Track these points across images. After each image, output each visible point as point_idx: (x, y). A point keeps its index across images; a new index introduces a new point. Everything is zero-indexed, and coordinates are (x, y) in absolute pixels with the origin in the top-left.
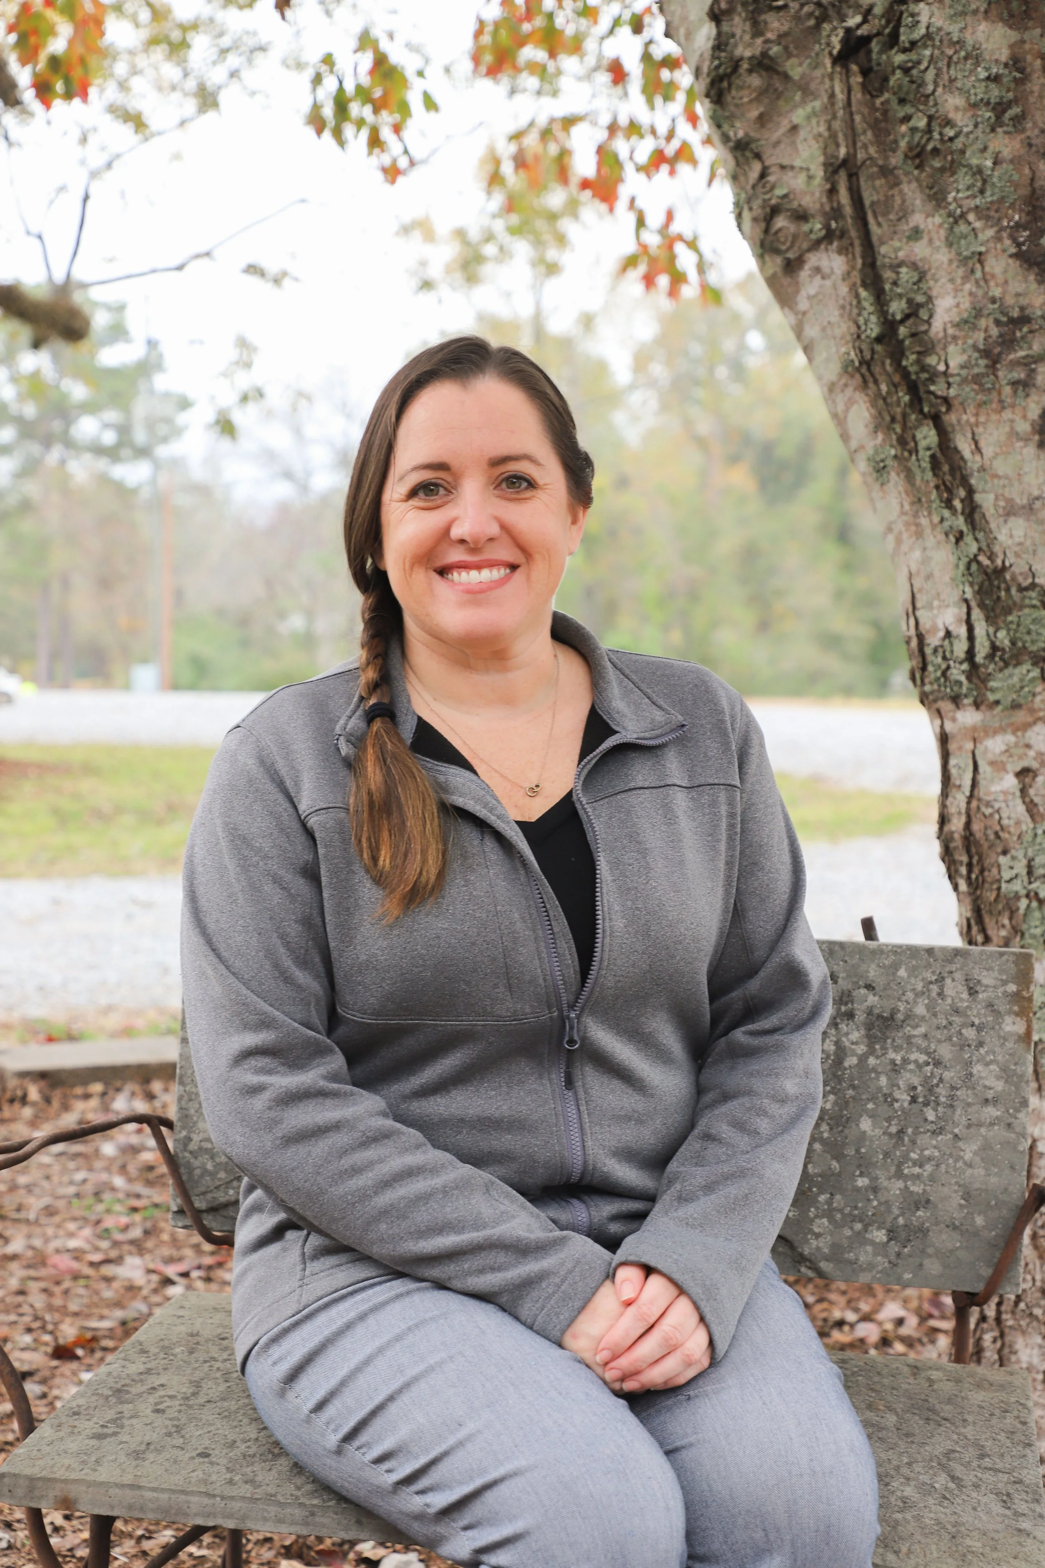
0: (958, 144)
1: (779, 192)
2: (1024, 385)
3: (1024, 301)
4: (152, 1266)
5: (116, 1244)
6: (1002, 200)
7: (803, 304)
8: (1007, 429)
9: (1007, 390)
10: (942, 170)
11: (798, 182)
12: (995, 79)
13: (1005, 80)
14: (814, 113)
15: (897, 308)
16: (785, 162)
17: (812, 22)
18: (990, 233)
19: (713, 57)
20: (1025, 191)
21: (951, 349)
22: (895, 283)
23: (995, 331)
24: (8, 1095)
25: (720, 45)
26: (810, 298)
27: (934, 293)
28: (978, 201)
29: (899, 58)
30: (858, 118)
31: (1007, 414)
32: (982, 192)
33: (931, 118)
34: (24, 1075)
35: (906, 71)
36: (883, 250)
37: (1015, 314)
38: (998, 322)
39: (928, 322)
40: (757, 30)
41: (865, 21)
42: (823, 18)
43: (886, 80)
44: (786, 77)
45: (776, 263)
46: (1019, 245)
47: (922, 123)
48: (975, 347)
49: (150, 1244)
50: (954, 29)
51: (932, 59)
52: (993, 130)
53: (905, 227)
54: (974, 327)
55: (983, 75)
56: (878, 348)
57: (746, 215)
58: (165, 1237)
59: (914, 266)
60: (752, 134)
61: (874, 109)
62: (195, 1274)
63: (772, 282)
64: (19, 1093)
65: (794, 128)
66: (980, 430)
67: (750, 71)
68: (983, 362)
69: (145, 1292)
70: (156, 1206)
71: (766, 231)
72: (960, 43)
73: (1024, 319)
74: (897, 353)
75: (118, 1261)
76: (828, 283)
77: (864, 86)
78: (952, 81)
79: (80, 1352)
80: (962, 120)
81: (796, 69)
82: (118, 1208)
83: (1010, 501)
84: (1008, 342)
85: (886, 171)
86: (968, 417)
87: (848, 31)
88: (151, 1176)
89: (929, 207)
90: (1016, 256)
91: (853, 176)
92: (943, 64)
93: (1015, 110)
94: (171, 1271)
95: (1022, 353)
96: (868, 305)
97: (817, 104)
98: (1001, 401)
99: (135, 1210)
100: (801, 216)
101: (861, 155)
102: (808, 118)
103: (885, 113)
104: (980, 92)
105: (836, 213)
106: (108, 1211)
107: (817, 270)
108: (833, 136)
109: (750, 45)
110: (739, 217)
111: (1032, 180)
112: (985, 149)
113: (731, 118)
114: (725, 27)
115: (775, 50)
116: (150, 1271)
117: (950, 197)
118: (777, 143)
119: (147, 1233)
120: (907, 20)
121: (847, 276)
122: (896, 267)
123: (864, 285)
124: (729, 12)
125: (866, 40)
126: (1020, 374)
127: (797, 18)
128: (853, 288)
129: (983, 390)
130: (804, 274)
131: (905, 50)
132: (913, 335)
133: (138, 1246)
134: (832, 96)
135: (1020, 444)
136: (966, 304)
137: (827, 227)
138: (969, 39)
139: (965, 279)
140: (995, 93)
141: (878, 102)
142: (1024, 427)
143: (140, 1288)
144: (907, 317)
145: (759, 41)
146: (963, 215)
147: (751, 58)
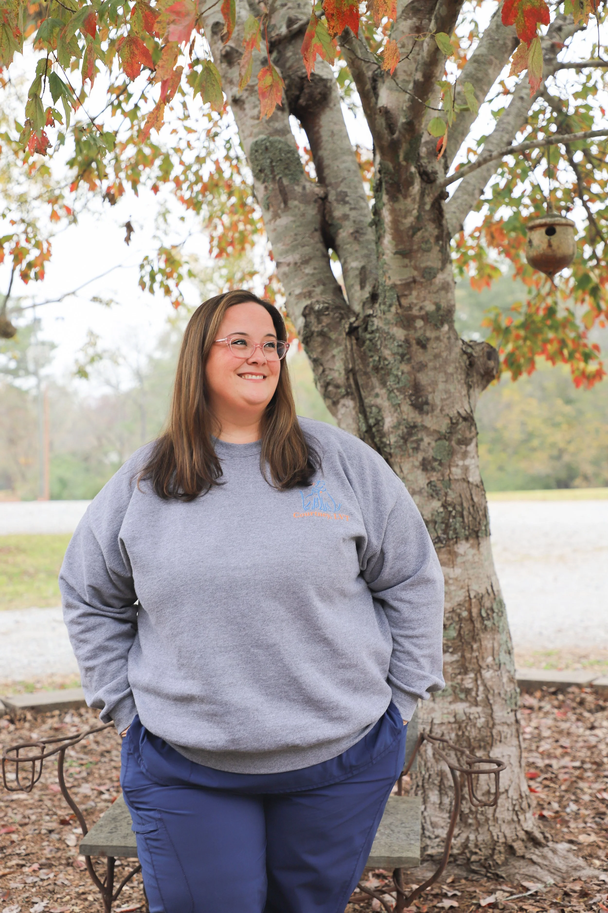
0: (389, 367)
1: (330, 378)
2: (416, 449)
3: (414, 420)
4: (93, 787)
5: (76, 779)
6: (405, 386)
7: (340, 416)
8: (411, 464)
9: (411, 451)
10: (385, 374)
11: (336, 375)
12: (400, 346)
13: (404, 346)
14: (340, 351)
15: (372, 421)
16: (331, 367)
17: (338, 320)
18: (402, 396)
19: (304, 330)
20: (413, 383)
21: (391, 436)
22: (371, 413)
23: (405, 430)
24: (18, 717)
25: (307, 325)
26: (342, 414)
27: (385, 416)
28: (397, 386)
29: (368, 336)
30: (355, 355)
31: (411, 459)
32: (398, 383)
33: (380, 357)
34: (24, 708)
35: (371, 340)
36: (366, 401)
37: (412, 424)
38: (406, 427)
39: (383, 426)
40: (319, 322)
41: (357, 319)
42: (342, 318)
43: (364, 342)
44: (330, 338)
45: (329, 402)
46: (412, 401)
47: (377, 358)
48: (399, 436)
49: (90, 779)
50: (386, 328)
51: (379, 338)
52: (401, 362)
53: (373, 393)
54: (399, 429)
55: (396, 344)
56: (366, 435)
57: (319, 385)
58: (96, 775)
59: (377, 407)
60: (320, 357)
61: (361, 352)
62: (112, 790)
63: (329, 407)
64: (23, 716)
65: (334, 356)
66: (402, 464)
67: (318, 336)
68: (402, 441)
69: (93, 798)
70: (91, 763)
71: (326, 390)
72: (388, 333)
73: (415, 427)
74: (373, 437)
75: (79, 786)
76: (348, 410)
77: (357, 344)
78: (386, 345)
79: (71, 822)
80: (390, 359)
81: (333, 336)
82: (74, 764)
83: (413, 489)
84: (410, 434)
85: (366, 373)
86: (398, 460)
87: (351, 324)
88: (86, 750)
89: (381, 386)
90: (412, 405)
91: (354, 375)
92: (383, 339)
93: (407, 357)
94: (103, 789)
95: (415, 438)
96: (362, 420)
97: (341, 348)
98: (409, 454)
99: (82, 765)
100: (337, 387)
101: (357, 368)
102: (339, 352)
103: (365, 353)
104: (395, 350)
105: (349, 386)
106: (71, 766)
107: (344, 405)
108: (347, 359)
109: (317, 327)
110: (316, 384)
111: (415, 379)
112: (398, 369)
113: (312, 351)
114: (308, 319)
115: (326, 329)
116: (93, 790)
117: (388, 383)
118: (328, 361)
119: (88, 774)
120: (370, 323)
121: (354, 408)
122: (371, 407)
123: (360, 413)
124: (309, 314)
125: (357, 328)
126: (415, 445)
127: (333, 318)
128: (356, 412)
129: (402, 450)
130: (340, 406)
131: (370, 333)
132: (378, 431)
133: (85, 780)
134: (346, 346)
135: (416, 470)
136: (395, 420)
137: (346, 390)
138: (391, 332)
139: (395, 412)
140: (401, 350)
141: (362, 349)
142: (417, 464)
143: (90, 797)
144: (375, 425)
145: (320, 326)
146: (392, 391)
147: (318, 332)
